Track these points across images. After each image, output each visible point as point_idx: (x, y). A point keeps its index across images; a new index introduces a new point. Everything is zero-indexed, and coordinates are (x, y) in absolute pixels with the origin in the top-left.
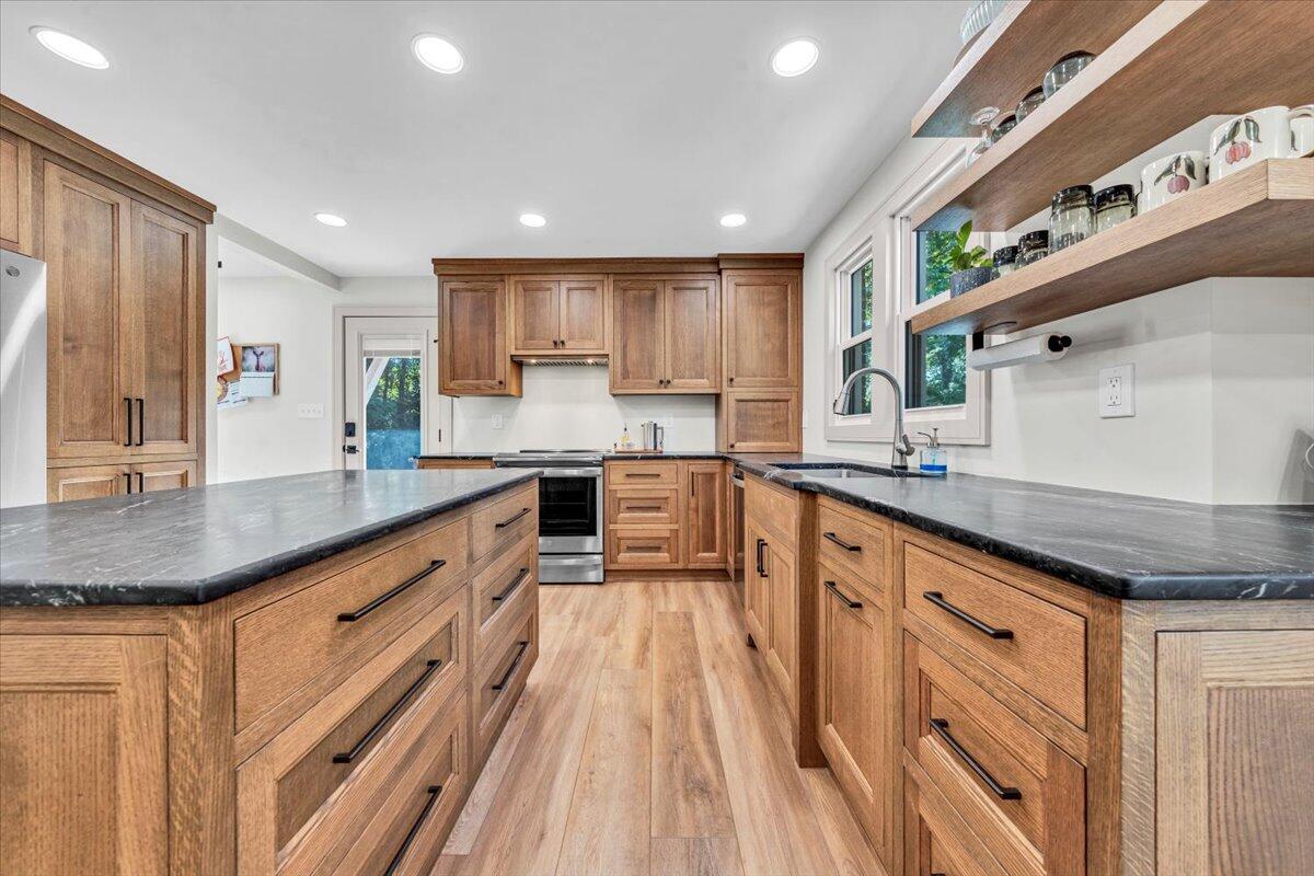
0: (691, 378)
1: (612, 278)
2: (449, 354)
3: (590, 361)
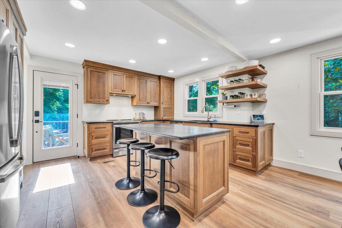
0: (153, 102)
1: (137, 76)
2: (89, 90)
3: (130, 96)
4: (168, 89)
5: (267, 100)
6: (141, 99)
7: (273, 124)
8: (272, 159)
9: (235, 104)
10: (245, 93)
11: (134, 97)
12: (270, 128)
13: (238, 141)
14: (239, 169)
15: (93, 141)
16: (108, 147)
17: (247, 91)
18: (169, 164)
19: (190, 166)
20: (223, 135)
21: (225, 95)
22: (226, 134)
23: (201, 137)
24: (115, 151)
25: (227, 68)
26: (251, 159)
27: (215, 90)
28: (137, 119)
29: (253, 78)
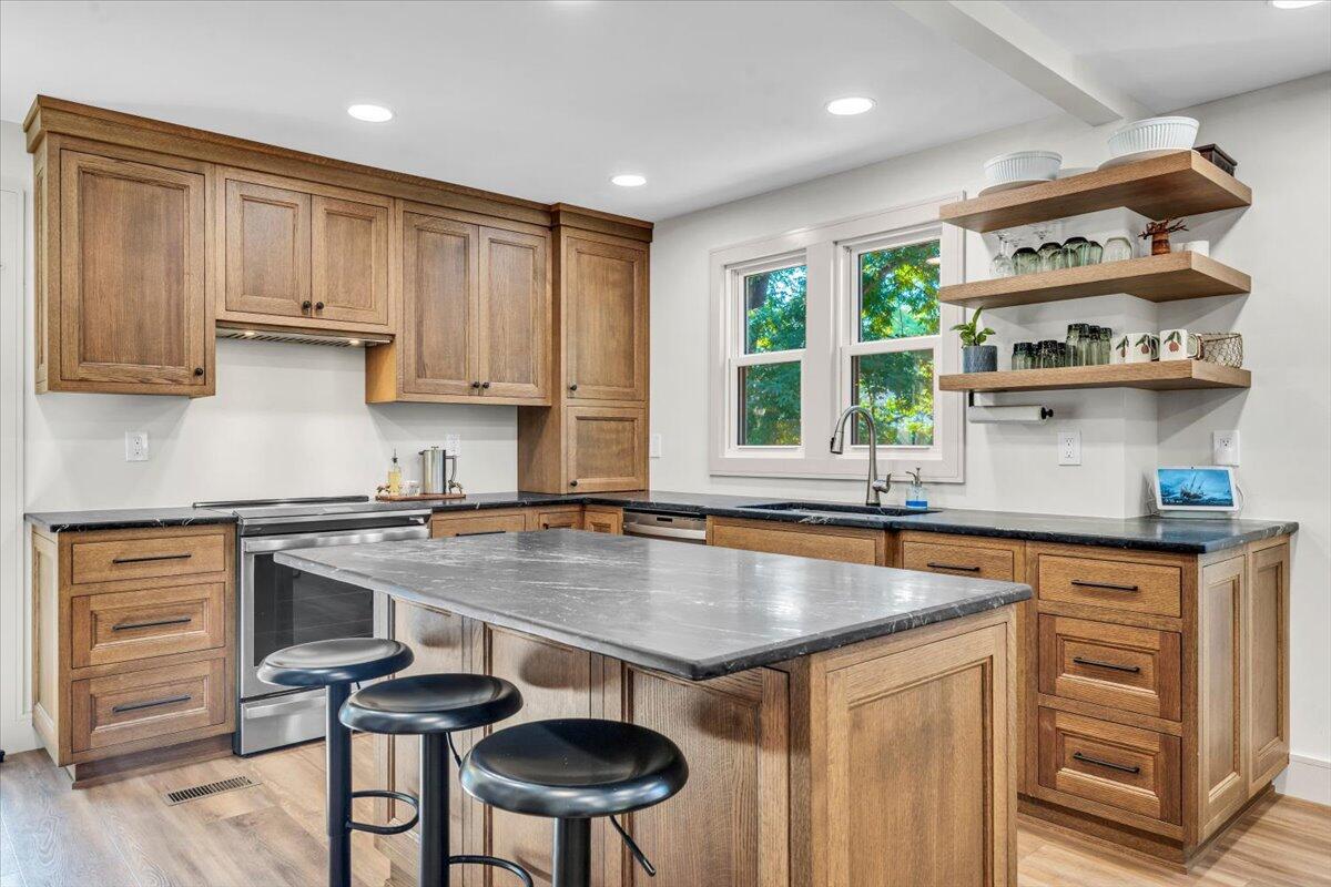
0: (513, 382)
1: (400, 205)
2: (76, 305)
3: (355, 342)
4: (613, 296)
5: (1248, 373)
6: (426, 361)
7: (1292, 529)
8: (1285, 759)
9: (1049, 399)
10: (1108, 332)
11: (380, 345)
12: (1273, 561)
13: (1069, 646)
14: (1074, 828)
15: (100, 647)
16: (205, 691)
17: (1125, 319)
18: (615, 841)
19: (762, 848)
20: (977, 624)
21: (981, 338)
22: (999, 617)
23: (835, 652)
24: (252, 711)
25: (991, 162)
26: (1155, 761)
27: (906, 294)
28: (406, 492)
29: (1162, 230)
